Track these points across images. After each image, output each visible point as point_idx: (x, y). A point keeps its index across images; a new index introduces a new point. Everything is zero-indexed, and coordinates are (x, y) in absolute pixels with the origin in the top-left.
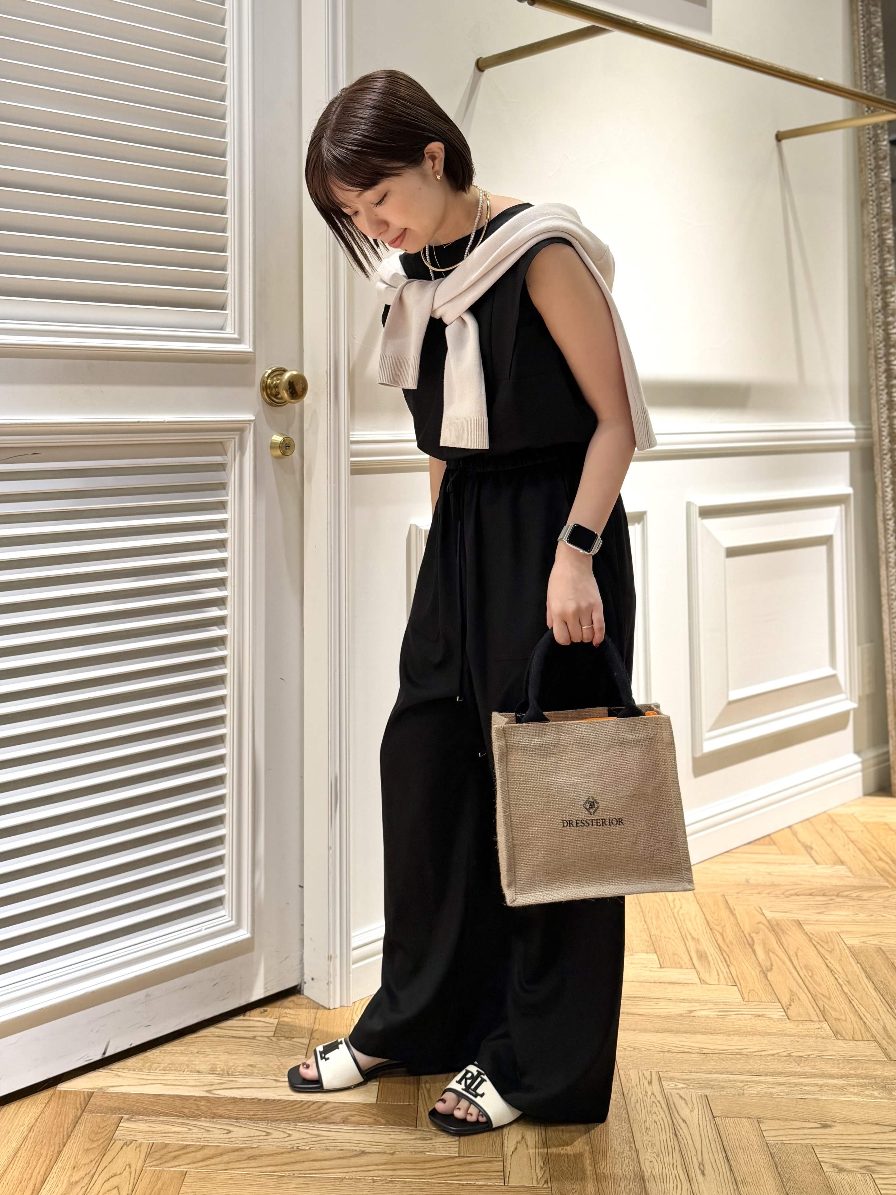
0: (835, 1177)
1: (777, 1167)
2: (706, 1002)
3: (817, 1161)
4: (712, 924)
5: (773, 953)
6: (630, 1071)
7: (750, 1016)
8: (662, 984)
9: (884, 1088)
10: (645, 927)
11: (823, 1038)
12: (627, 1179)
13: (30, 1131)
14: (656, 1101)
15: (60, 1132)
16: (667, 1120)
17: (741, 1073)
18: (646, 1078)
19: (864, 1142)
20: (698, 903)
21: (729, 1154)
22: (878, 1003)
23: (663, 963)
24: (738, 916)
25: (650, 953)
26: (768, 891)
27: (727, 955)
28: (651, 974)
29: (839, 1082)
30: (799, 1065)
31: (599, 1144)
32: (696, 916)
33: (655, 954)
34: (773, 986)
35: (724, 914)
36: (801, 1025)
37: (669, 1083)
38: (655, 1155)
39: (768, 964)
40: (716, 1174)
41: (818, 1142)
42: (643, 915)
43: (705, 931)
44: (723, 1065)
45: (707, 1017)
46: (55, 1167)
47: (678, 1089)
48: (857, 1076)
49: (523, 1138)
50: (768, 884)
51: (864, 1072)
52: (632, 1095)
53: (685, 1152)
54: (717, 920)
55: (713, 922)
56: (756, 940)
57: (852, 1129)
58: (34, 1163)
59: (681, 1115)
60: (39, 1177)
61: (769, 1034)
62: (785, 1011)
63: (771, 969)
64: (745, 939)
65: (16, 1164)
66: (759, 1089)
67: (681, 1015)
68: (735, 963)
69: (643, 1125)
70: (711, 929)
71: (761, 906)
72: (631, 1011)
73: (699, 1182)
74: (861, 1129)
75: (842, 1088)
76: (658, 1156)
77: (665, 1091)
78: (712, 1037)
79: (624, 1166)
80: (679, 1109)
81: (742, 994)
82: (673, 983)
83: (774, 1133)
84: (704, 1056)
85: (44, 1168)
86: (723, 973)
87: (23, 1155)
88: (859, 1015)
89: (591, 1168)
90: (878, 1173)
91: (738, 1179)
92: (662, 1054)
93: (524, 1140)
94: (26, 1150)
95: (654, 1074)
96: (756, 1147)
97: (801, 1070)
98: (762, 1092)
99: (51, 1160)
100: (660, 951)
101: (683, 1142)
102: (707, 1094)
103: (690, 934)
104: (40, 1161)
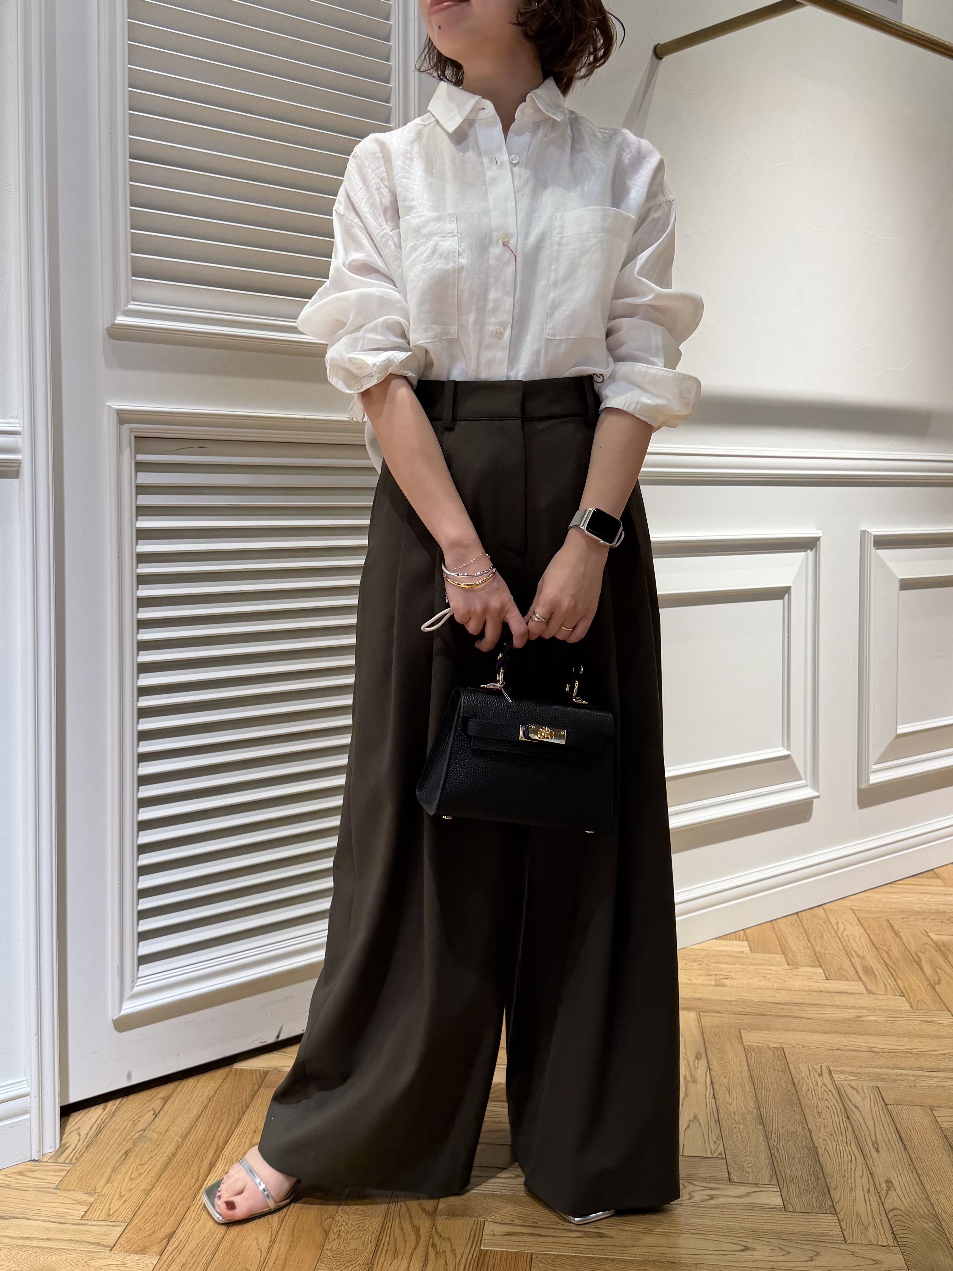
2: (875, 1010)
4: (878, 945)
5: (941, 970)
6: (800, 1065)
7: (919, 1022)
8: (829, 994)
10: (809, 945)
12: (800, 1153)
13: (210, 1101)
14: (827, 1090)
15: (239, 1103)
16: (839, 1106)
17: (911, 1069)
18: (816, 1071)
20: (862, 926)
21: (903, 1135)
23: (829, 975)
24: (904, 938)
25: (815, 967)
26: (933, 917)
27: (894, 970)
28: (818, 984)
31: (771, 1124)
32: (860, 937)
33: (820, 968)
34: (941, 997)
35: (889, 935)
37: (840, 1075)
38: (828, 1134)
39: (937, 978)
40: (891, 1151)
42: (807, 935)
43: (870, 950)
44: (893, 1062)
45: (875, 1021)
46: (236, 1131)
47: (849, 1080)
49: (695, 1117)
50: (933, 911)
52: (803, 1084)
53: (859, 1133)
54: (883, 940)
55: (878, 942)
56: (922, 958)
58: (216, 1127)
59: (854, 1103)
60: (221, 1139)
61: (939, 1037)
63: (939, 983)
64: (911, 957)
65: (198, 1127)
66: (931, 1083)
67: (849, 1019)
68: (902, 977)
69: (815, 1109)
70: (876, 948)
71: (926, 930)
72: (797, 1015)
73: (873, 1157)
76: (831, 1135)
77: (836, 1082)
78: (881, 1038)
79: (798, 1142)
80: (850, 1098)
81: (910, 1003)
82: (840, 993)
83: (948, 1119)
84: (874, 1054)
85: (225, 1133)
86: (890, 985)
87: (204, 1120)
89: (763, 1143)
91: (913, 1156)
92: (831, 1052)
93: (696, 1120)
94: (207, 1116)
95: (824, 1068)
96: (930, 1129)
98: (935, 1085)
99: (232, 1125)
100: (825, 966)
101: (856, 1125)
102: (879, 1086)
103: (855, 952)
104: (222, 1126)
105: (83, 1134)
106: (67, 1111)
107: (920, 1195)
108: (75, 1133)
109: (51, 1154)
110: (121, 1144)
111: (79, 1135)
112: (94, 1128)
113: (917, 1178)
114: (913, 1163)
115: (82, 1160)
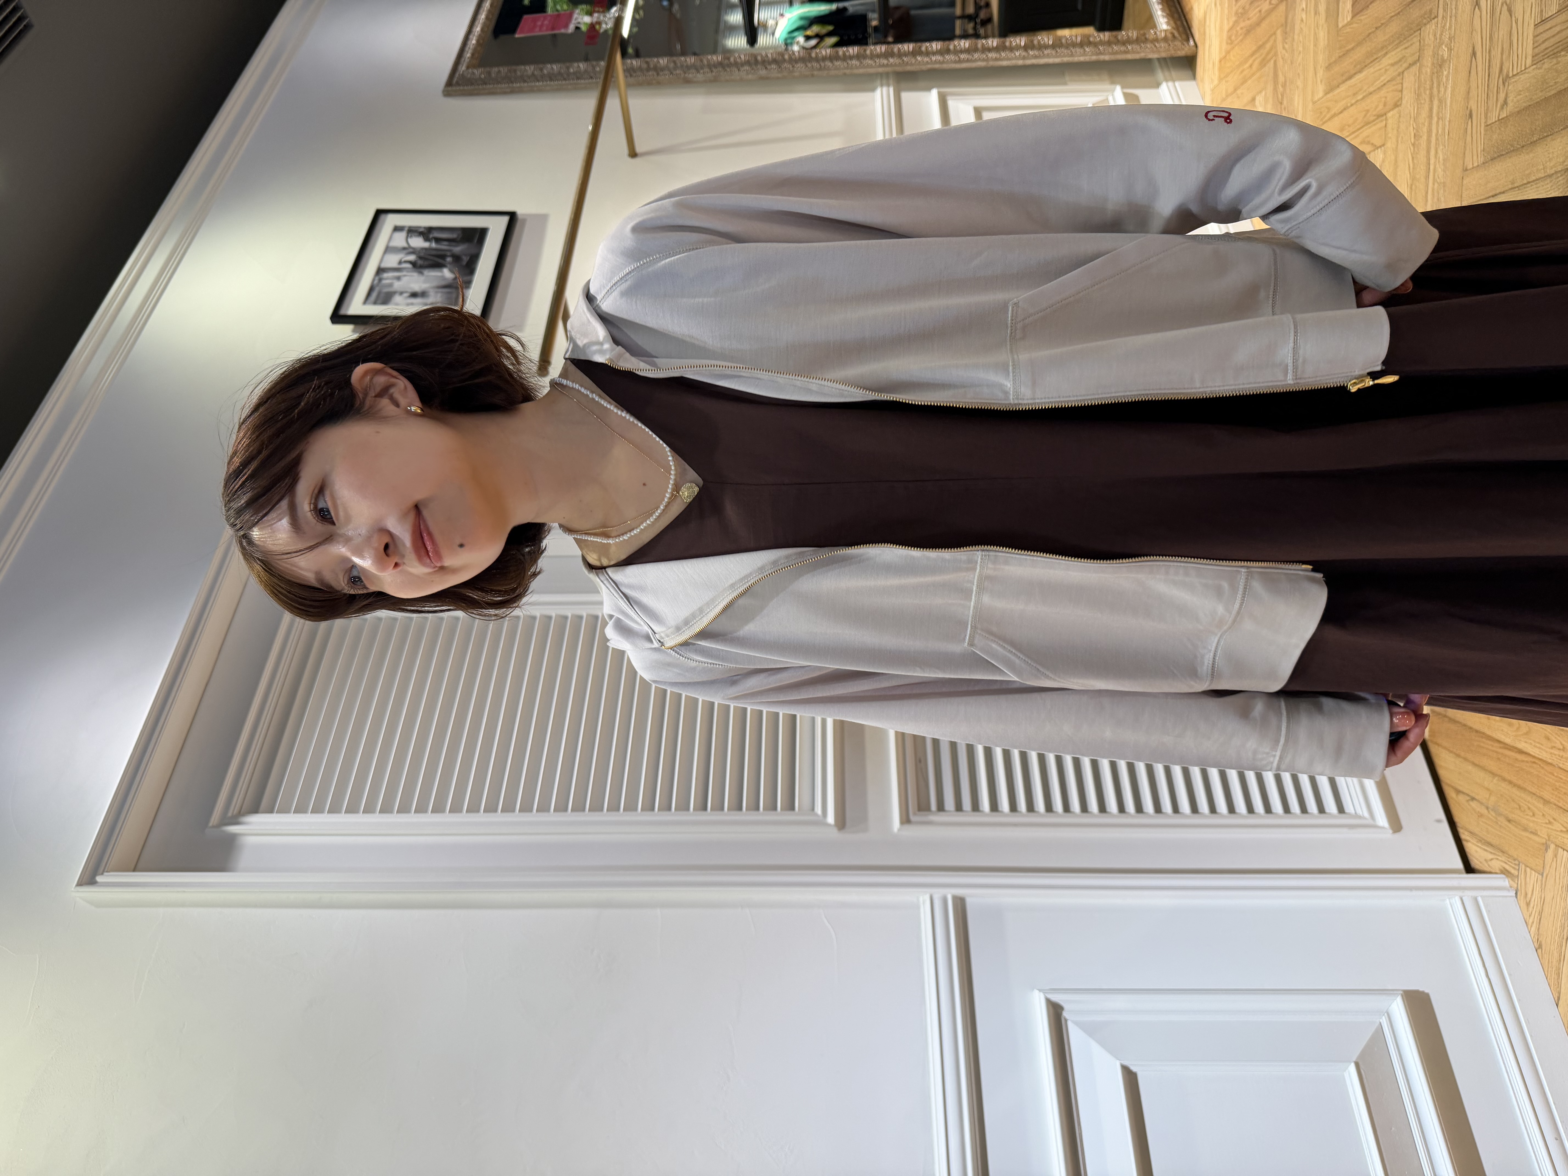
0: (1511, 107)
1: (1503, 155)
3: (1497, 123)
9: (1440, 66)
11: (1400, 116)
19: (1484, 82)
21: (1491, 194)
22: (1372, 70)
29: (1436, 103)
30: (1421, 137)
36: (1390, 135)
41: (1483, 121)
48: (1431, 88)
51: (1428, 82)
57: (1473, 93)
61: (1396, 161)
62: (1377, 148)
74: (1473, 85)
75: (1440, 101)
83: (1475, 158)
85: (1488, 742)
88: (1382, 86)
90: (1508, 72)
97: (1426, 134)
98: (1442, 167)
104: (1482, 744)
105: (1491, 856)
106: (1469, 869)
107: (1548, 181)
108: (1489, 863)
109: (1511, 881)
110: (1500, 826)
111: (1492, 860)
112: (1486, 848)
113: (1532, 184)
114: (1518, 187)
115: (1516, 856)
